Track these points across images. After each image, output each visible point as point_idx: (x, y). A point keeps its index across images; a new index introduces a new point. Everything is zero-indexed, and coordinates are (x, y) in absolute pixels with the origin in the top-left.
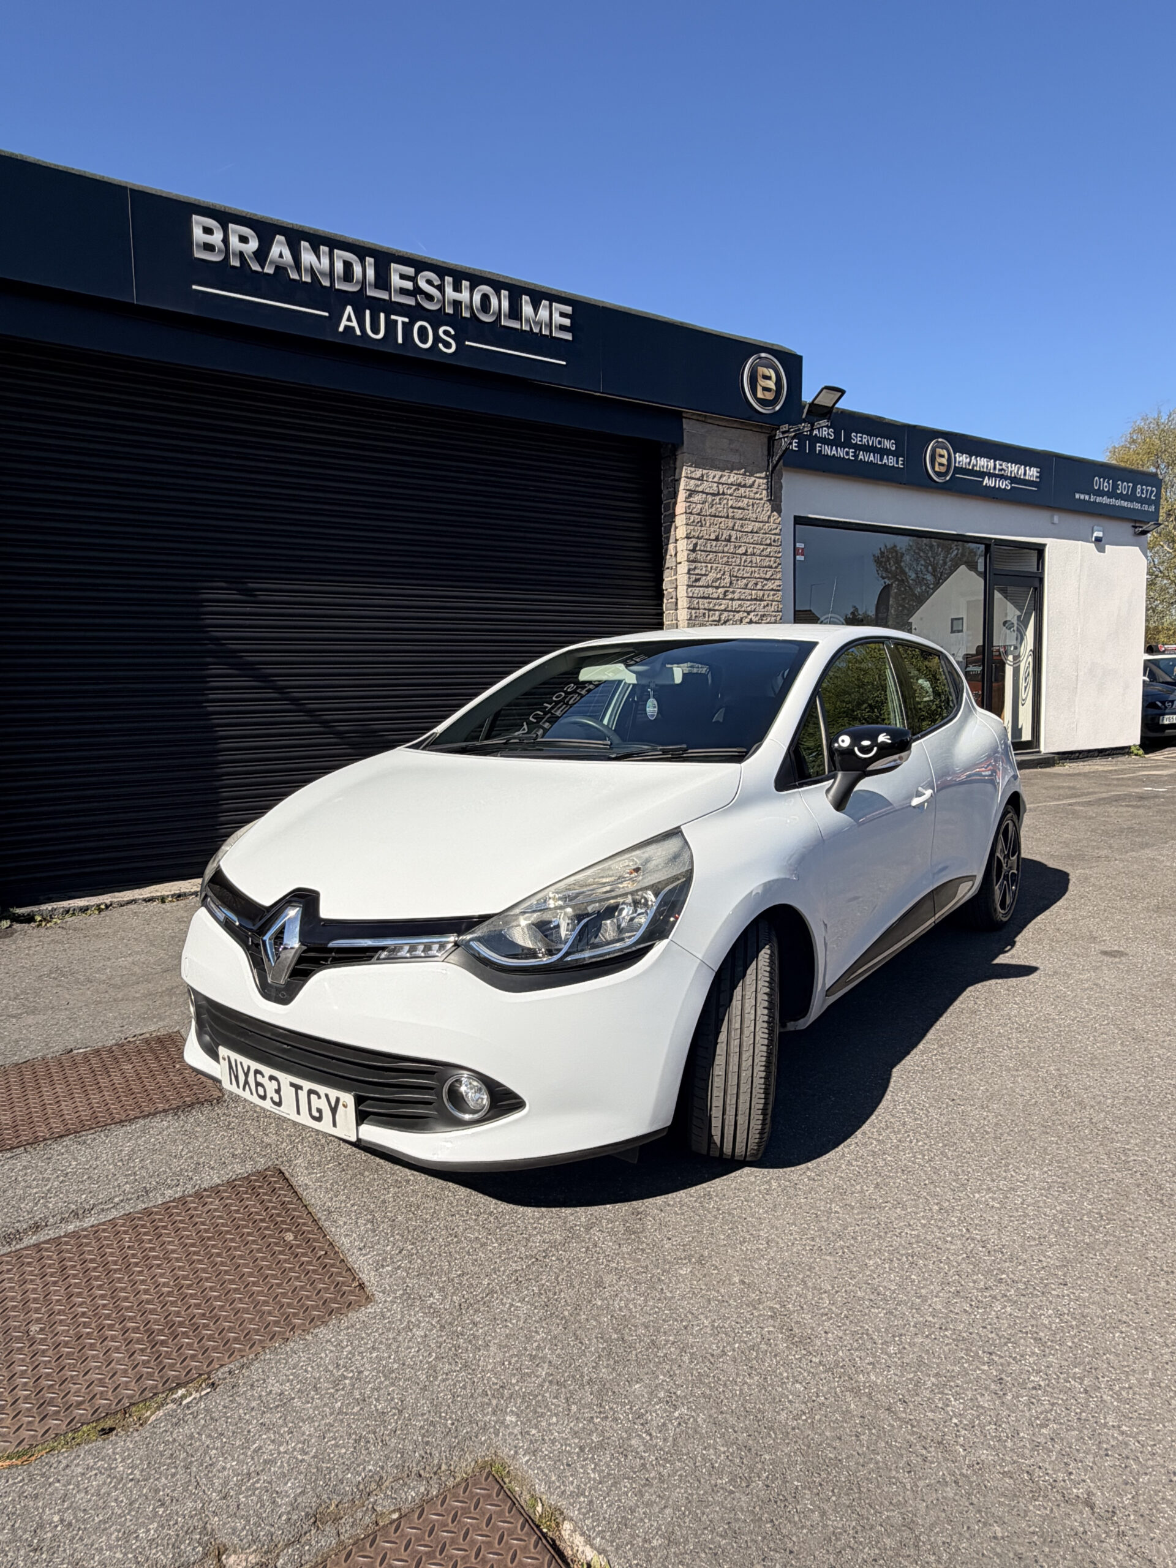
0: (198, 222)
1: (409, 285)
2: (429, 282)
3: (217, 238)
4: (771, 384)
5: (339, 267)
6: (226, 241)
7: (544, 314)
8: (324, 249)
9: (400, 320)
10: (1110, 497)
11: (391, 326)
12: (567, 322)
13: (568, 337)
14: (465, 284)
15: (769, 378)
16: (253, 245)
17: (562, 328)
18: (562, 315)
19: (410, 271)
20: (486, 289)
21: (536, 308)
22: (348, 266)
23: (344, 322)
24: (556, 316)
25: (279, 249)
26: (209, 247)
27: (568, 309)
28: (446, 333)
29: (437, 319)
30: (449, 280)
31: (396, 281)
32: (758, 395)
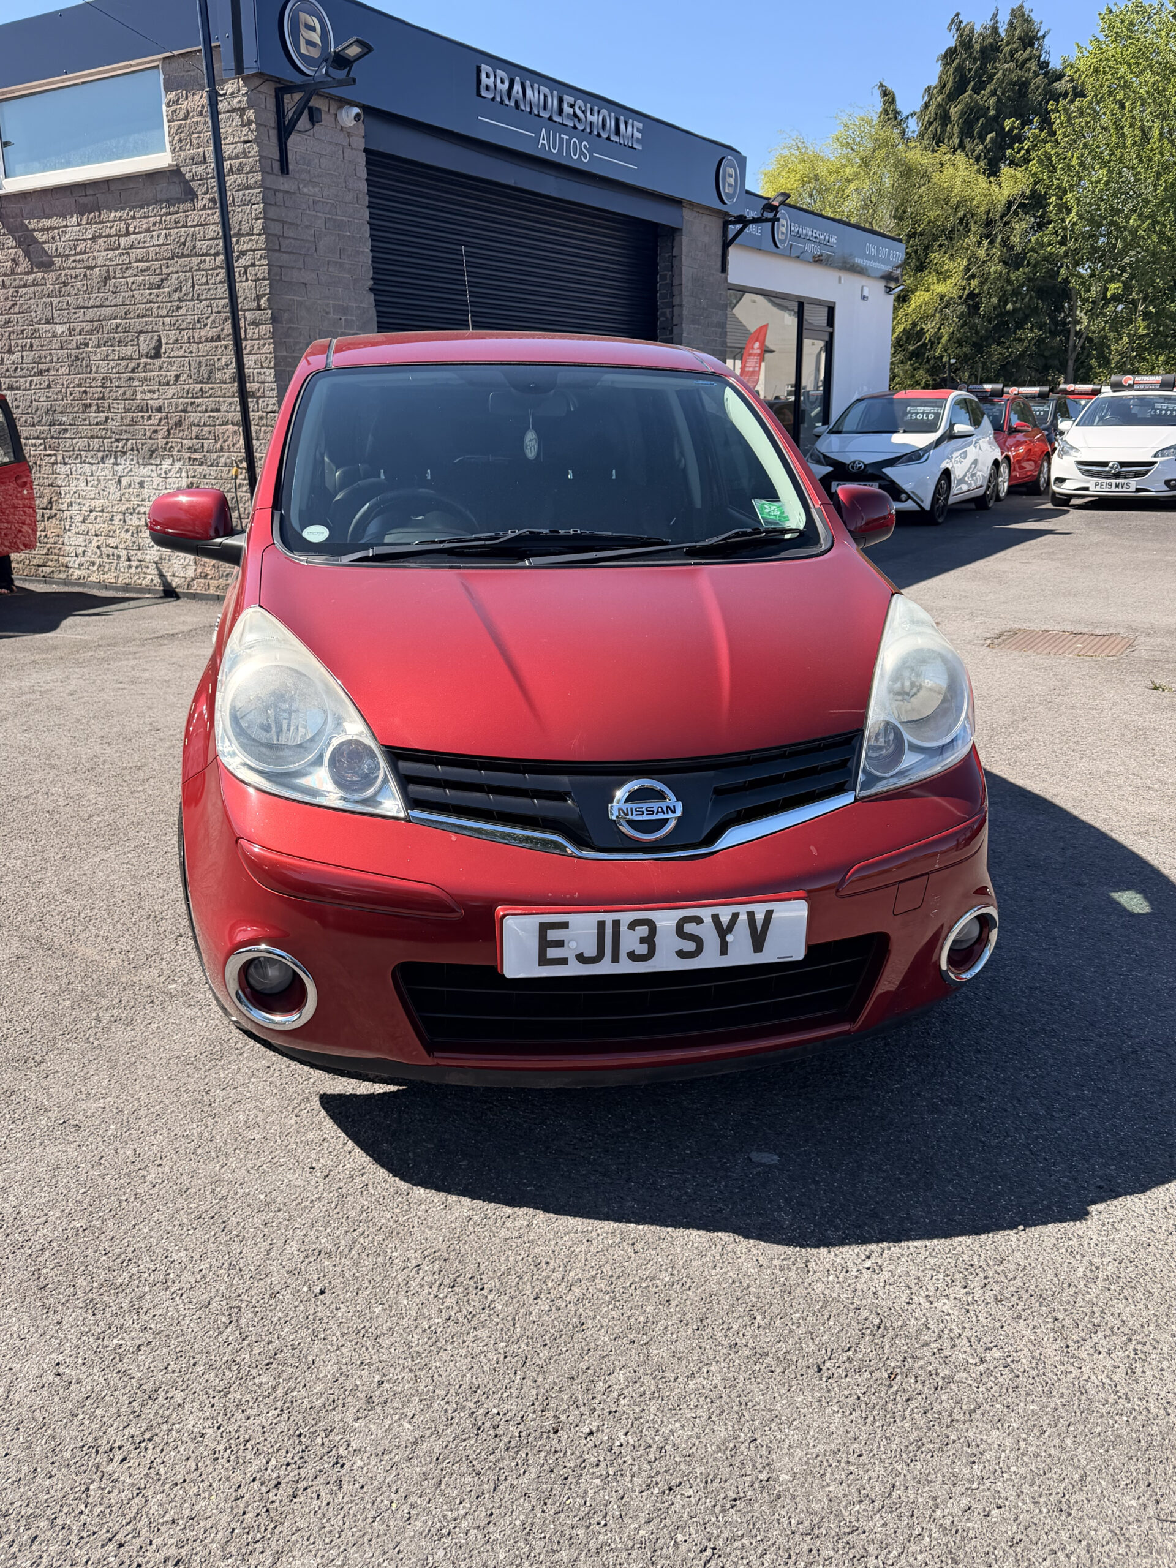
0: (485, 68)
1: (571, 111)
2: (580, 108)
3: (490, 81)
4: (732, 181)
5: (542, 97)
6: (495, 83)
7: (630, 129)
8: (536, 86)
9: (566, 137)
10: (875, 261)
11: (561, 139)
12: (638, 135)
13: (639, 147)
14: (596, 108)
15: (731, 176)
16: (506, 85)
17: (638, 141)
18: (639, 130)
19: (571, 100)
20: (604, 112)
21: (626, 123)
22: (545, 96)
23: (541, 141)
24: (635, 130)
25: (517, 87)
26: (487, 88)
27: (640, 125)
28: (585, 146)
29: (582, 135)
30: (589, 105)
31: (567, 110)
32: (726, 190)
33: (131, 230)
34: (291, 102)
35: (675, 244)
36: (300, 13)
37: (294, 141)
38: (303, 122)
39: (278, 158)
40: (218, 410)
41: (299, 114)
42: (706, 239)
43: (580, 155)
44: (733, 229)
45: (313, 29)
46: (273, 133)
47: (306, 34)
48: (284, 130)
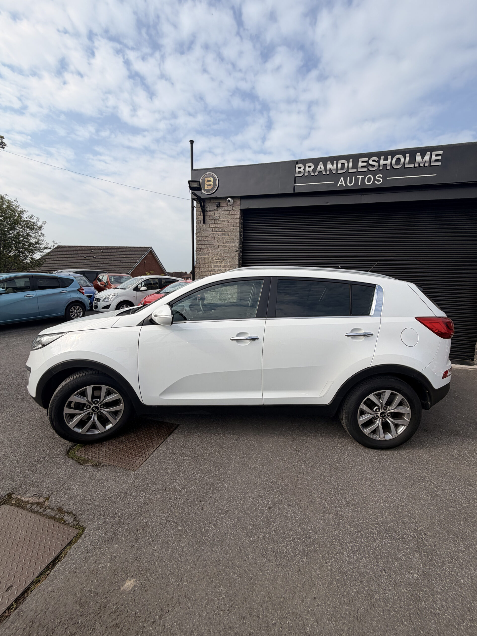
9: (361, 177)
14: (390, 157)
16: (312, 168)
17: (436, 161)
18: (437, 155)
19: (366, 159)
20: (398, 156)
21: (423, 157)
22: (343, 164)
23: (340, 183)
24: (434, 157)
25: (320, 166)
26: (300, 172)
27: (441, 152)
28: (379, 177)
29: (375, 173)
30: (382, 157)
31: (360, 164)
38: (213, 208)
39: (202, 219)
46: (202, 213)
47: (207, 183)
48: (204, 211)
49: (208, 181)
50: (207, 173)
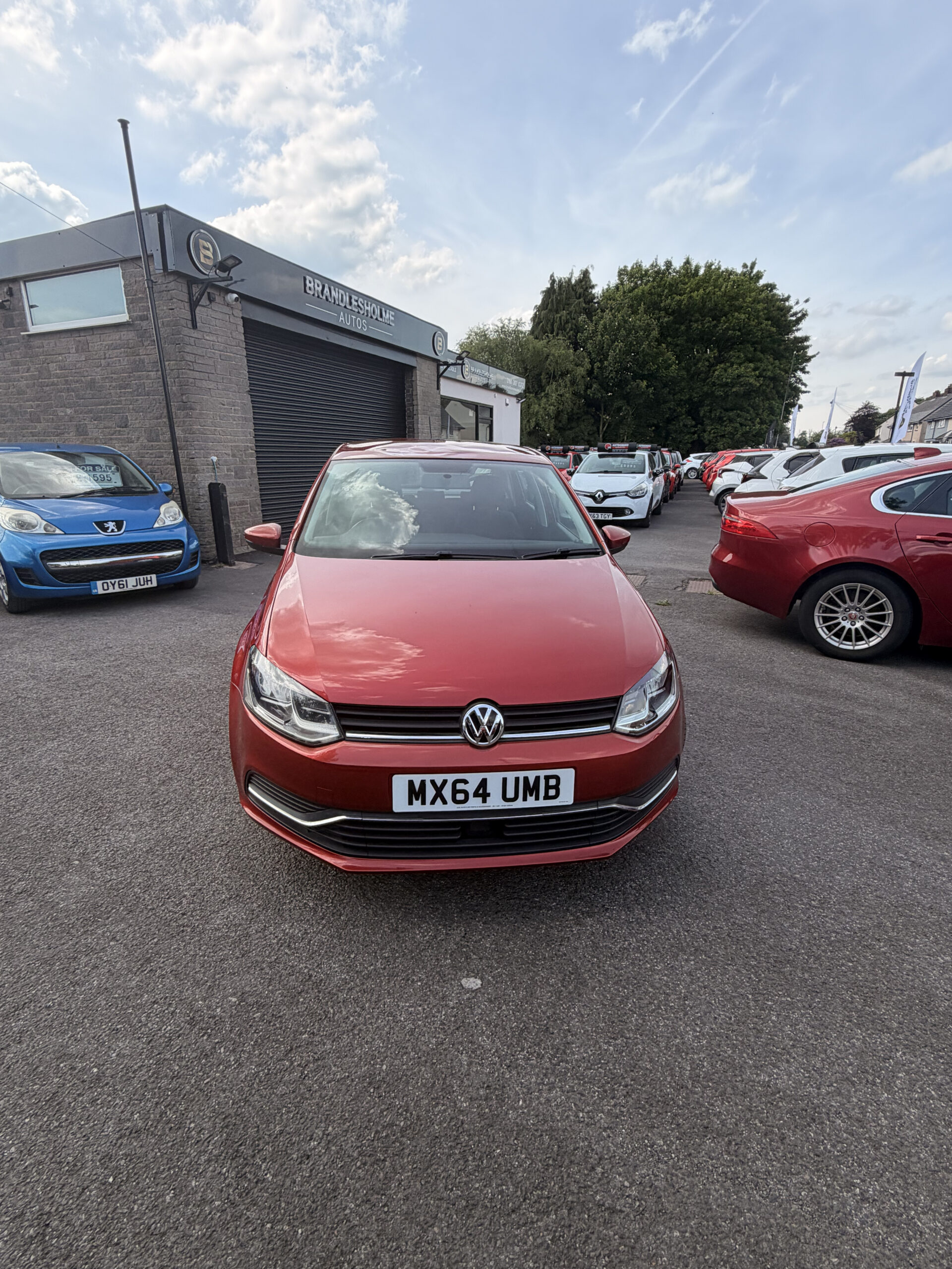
0: (308, 278)
1: (356, 304)
2: (361, 302)
3: (312, 285)
4: (441, 344)
5: (340, 296)
6: (314, 286)
7: (388, 315)
8: (337, 289)
9: (354, 317)
10: (511, 387)
11: (351, 318)
12: (393, 318)
13: (393, 325)
15: (440, 342)
16: (321, 288)
17: (392, 321)
19: (356, 298)
21: (386, 312)
22: (342, 295)
26: (310, 289)
28: (364, 322)
29: (363, 316)
30: (365, 301)
31: (354, 303)
32: (438, 348)
33: (107, 356)
34: (196, 290)
35: (414, 374)
36: (200, 240)
37: (198, 310)
38: (204, 301)
39: (190, 318)
40: (163, 457)
41: (202, 295)
42: (429, 372)
43: (361, 327)
44: (442, 368)
45: (208, 249)
46: (187, 306)
47: (203, 251)
48: (193, 305)
49: (205, 248)
50: (202, 231)
